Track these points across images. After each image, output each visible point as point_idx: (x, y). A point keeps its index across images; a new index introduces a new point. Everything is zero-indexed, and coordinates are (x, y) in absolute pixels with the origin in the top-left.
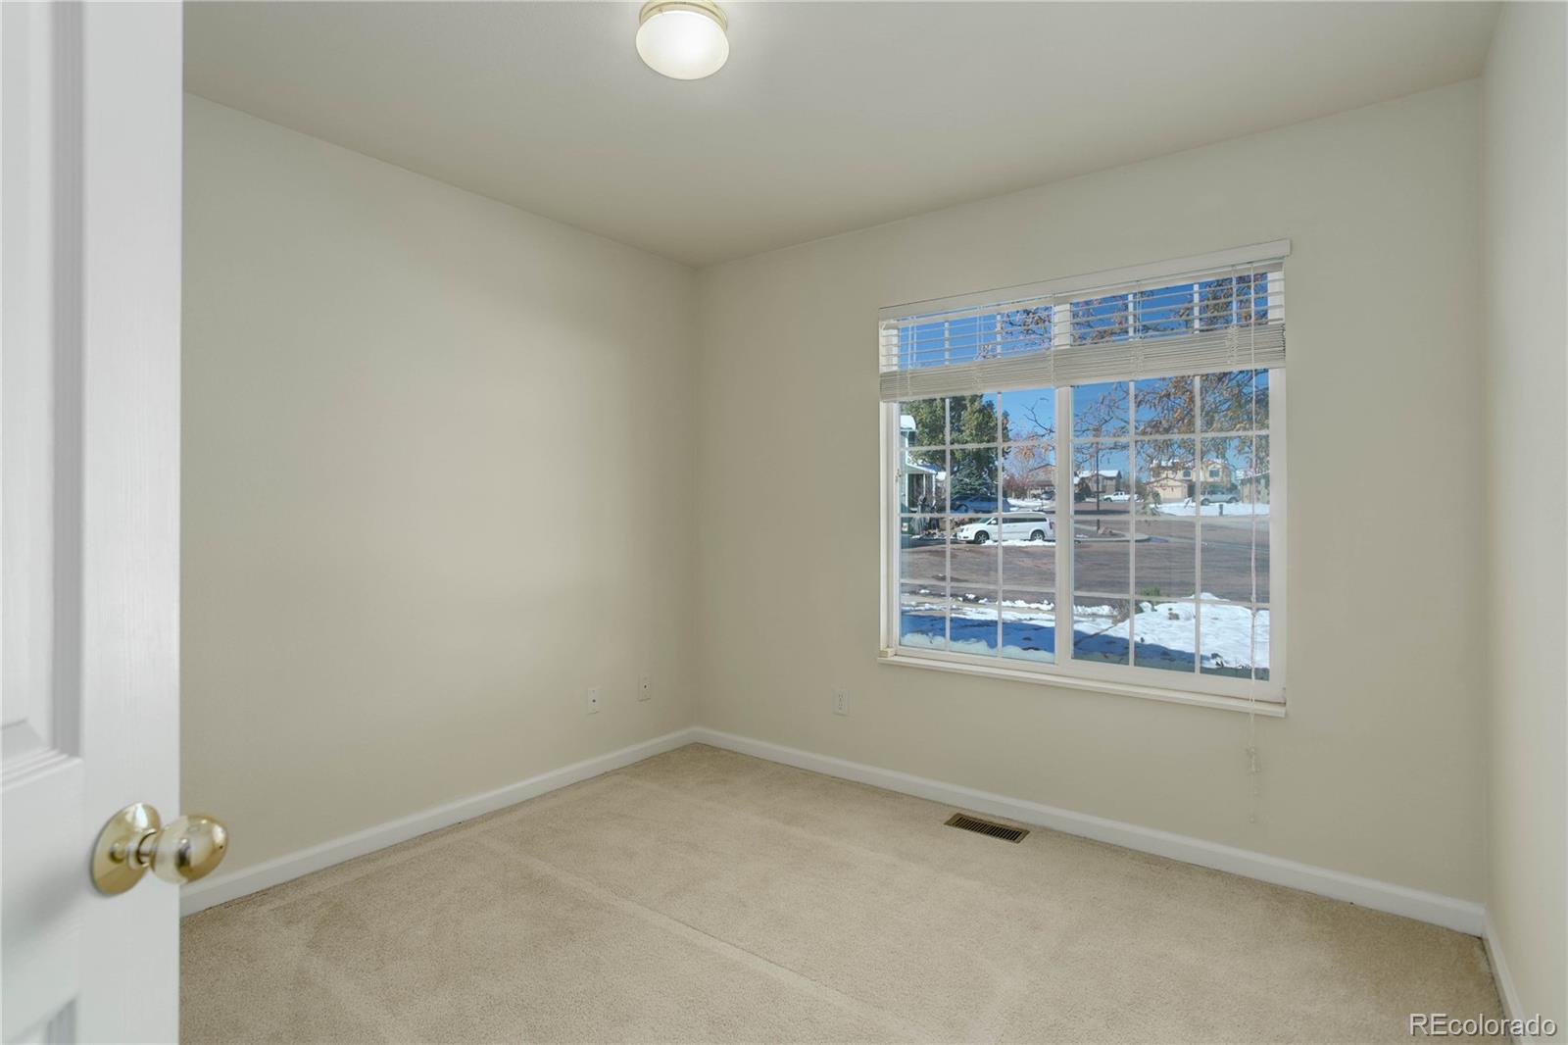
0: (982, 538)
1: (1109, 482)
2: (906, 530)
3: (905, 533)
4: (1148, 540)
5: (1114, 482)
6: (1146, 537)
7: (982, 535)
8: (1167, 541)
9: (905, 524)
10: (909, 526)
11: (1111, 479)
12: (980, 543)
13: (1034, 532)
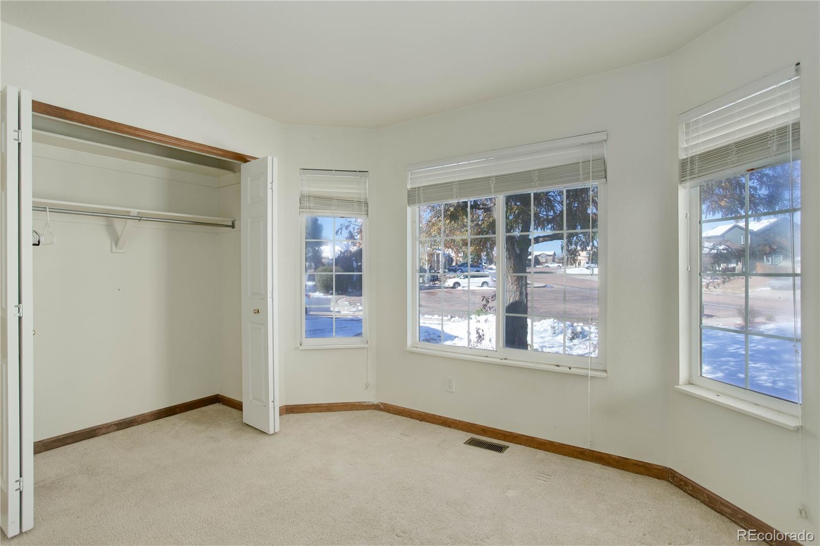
0: (456, 286)
1: (549, 257)
2: (421, 281)
3: (421, 283)
4: (545, 287)
5: (552, 257)
6: (543, 285)
7: (457, 284)
8: (552, 287)
9: (421, 279)
10: (423, 279)
11: (550, 256)
12: (455, 288)
13: (484, 282)
